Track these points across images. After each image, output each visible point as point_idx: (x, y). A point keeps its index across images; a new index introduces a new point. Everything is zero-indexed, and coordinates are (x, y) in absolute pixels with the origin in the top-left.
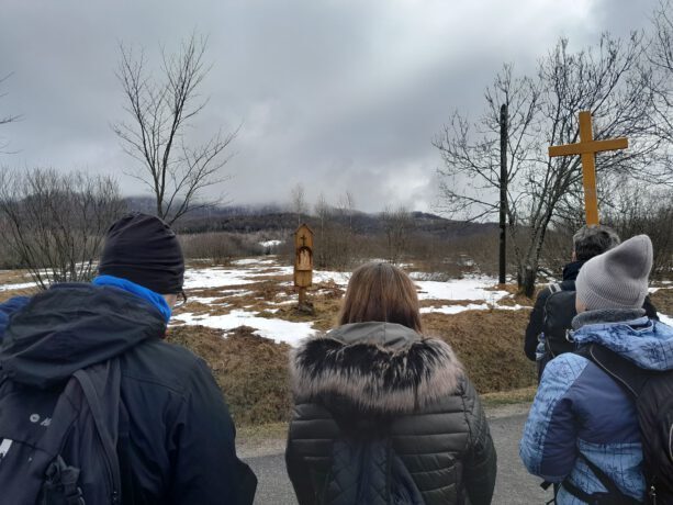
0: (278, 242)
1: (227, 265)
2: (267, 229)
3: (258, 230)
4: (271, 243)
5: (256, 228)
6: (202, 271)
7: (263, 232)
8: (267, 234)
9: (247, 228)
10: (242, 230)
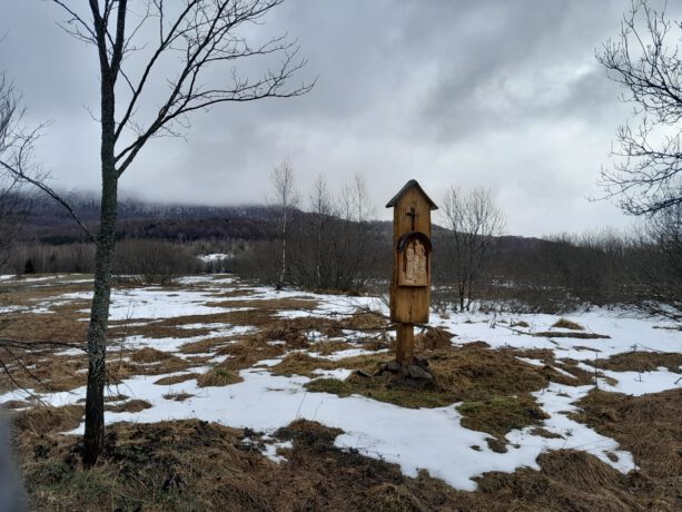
0: (223, 257)
1: (168, 285)
2: (208, 237)
3: (195, 239)
4: (213, 257)
5: (192, 236)
6: (132, 292)
7: (202, 242)
8: (208, 245)
9: (181, 235)
10: (173, 238)
